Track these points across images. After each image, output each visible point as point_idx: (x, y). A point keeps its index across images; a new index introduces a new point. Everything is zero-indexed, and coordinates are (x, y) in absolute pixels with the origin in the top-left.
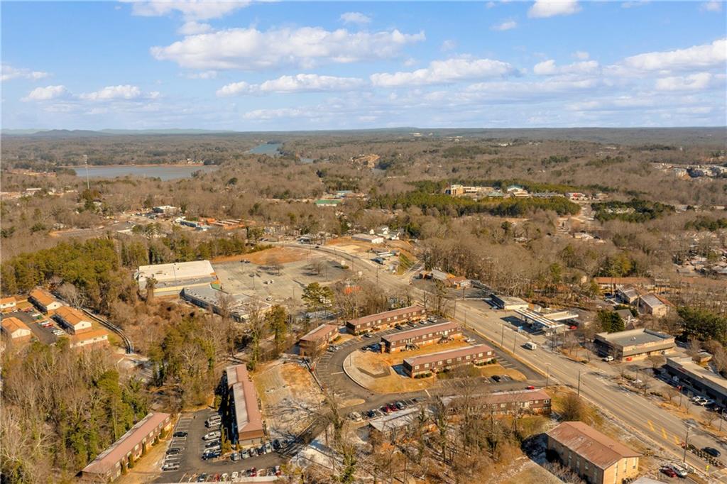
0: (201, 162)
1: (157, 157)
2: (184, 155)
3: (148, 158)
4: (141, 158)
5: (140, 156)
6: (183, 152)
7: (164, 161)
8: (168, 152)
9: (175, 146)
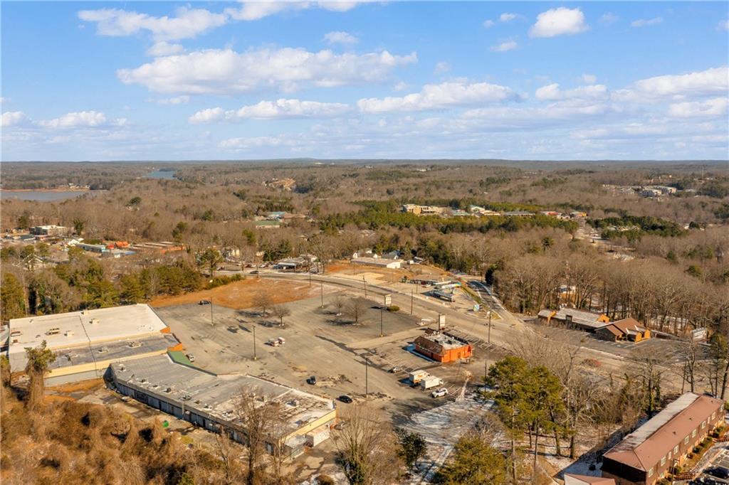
0: (86, 187)
1: (31, 182)
2: (65, 180)
3: (20, 182)
4: (11, 183)
5: (10, 180)
6: (61, 177)
7: (40, 186)
8: (46, 177)
9: (53, 171)
